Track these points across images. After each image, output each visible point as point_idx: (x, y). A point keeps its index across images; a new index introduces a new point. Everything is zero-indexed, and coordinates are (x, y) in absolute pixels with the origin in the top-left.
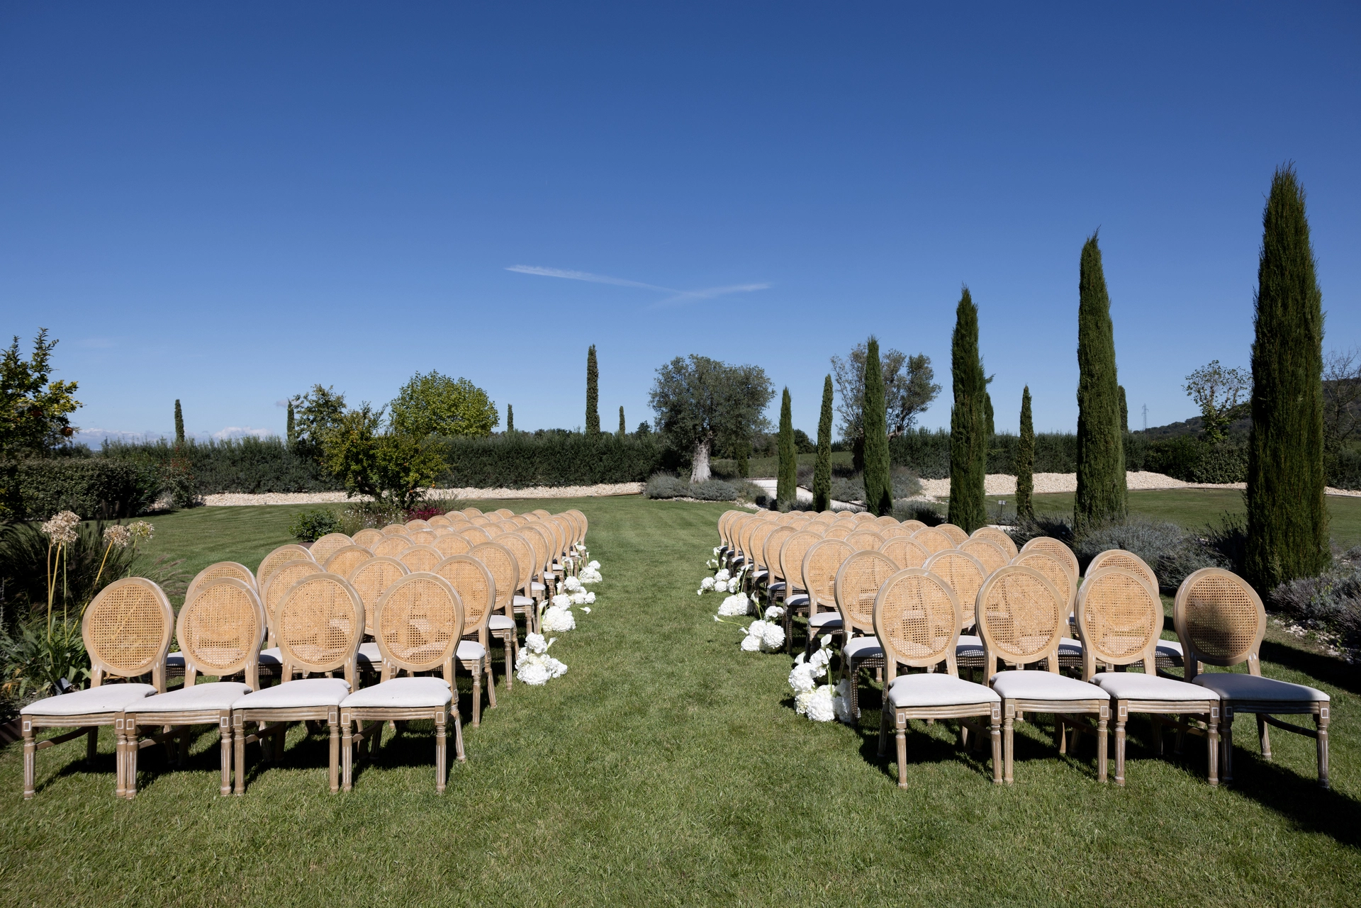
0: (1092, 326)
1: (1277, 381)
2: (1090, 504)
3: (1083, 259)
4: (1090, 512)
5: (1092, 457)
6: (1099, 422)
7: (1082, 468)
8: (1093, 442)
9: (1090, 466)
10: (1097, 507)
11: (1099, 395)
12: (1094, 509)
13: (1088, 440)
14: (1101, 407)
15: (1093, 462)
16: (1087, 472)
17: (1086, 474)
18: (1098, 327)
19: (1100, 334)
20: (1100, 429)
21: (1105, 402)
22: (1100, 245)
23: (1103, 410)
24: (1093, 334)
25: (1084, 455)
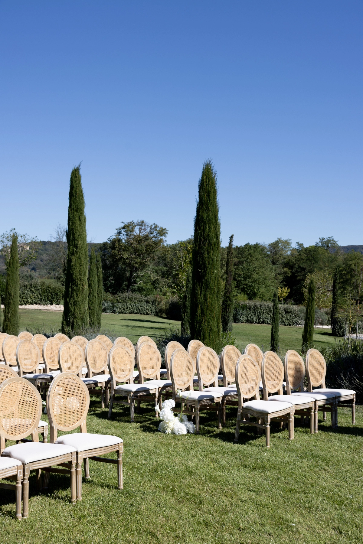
0: (77, 218)
1: (207, 262)
2: (73, 321)
3: (72, 179)
4: (73, 327)
5: (75, 294)
6: (80, 274)
7: (68, 300)
8: (76, 286)
9: (74, 299)
10: (77, 323)
11: (80, 259)
12: (75, 324)
13: (72, 284)
14: (81, 266)
15: (75, 297)
16: (72, 302)
17: (71, 304)
18: (80, 219)
19: (81, 223)
20: (80, 278)
21: (83, 262)
22: (81, 172)
23: (82, 267)
24: (77, 223)
25: (70, 293)
